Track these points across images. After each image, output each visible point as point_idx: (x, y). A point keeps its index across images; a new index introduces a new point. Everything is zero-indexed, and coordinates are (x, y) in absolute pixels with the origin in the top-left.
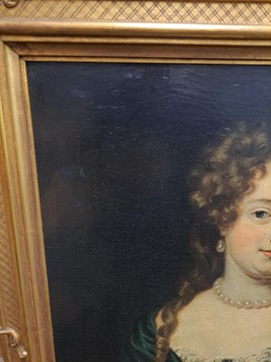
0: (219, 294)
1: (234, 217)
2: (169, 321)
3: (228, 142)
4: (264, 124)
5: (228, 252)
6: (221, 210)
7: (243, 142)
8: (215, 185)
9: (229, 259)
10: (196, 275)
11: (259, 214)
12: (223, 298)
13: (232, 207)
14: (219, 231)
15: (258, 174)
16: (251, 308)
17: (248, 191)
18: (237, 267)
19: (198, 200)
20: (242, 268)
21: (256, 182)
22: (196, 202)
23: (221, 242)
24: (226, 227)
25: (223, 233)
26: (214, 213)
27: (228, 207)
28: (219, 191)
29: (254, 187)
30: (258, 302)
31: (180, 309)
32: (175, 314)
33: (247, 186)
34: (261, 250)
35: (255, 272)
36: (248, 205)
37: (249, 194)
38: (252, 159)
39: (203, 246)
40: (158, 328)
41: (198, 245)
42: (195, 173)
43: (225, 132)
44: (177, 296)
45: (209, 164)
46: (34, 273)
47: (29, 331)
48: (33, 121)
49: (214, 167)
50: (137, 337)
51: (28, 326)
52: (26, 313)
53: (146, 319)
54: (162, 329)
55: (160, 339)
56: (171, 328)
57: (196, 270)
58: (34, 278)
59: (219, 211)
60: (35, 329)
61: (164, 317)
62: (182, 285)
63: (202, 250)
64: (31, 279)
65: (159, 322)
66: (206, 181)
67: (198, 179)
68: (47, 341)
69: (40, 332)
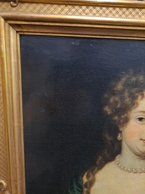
0: (119, 164)
1: (127, 120)
2: (91, 179)
3: (124, 80)
4: (143, 71)
5: (123, 140)
6: (120, 116)
7: (132, 80)
8: (116, 103)
9: (124, 144)
10: (106, 152)
11: (141, 119)
12: (121, 166)
13: (126, 115)
14: (119, 128)
15: (140, 97)
16: (136, 173)
17: (134, 107)
18: (128, 149)
19: (108, 110)
20: (131, 149)
21: (138, 101)
22: (106, 111)
23: (119, 134)
24: (123, 126)
25: (121, 129)
26: (116, 118)
27: (124, 115)
28: (119, 106)
29: (137, 104)
30: (140, 169)
31: (97, 172)
32: (94, 175)
33: (134, 104)
34: (142, 140)
35: (138, 152)
36: (134, 114)
37: (134, 108)
38: (136, 89)
39: (110, 136)
40: (84, 183)
41: (107, 136)
42: (106, 96)
43: (122, 74)
44: (95, 164)
45: (114, 91)
46: (17, 148)
47: (12, 182)
48: (21, 65)
49: (116, 92)
50: (72, 188)
51: (12, 179)
52: (11, 171)
53: (78, 177)
54: (86, 183)
55: (85, 189)
56: (91, 183)
57: (106, 150)
58: (17, 151)
59: (119, 117)
60: (16, 181)
61: (88, 177)
62: (98, 158)
63: (109, 139)
64: (15, 152)
65: (85, 180)
66: (112, 100)
67: (108, 99)
68: (22, 188)
69: (18, 183)
